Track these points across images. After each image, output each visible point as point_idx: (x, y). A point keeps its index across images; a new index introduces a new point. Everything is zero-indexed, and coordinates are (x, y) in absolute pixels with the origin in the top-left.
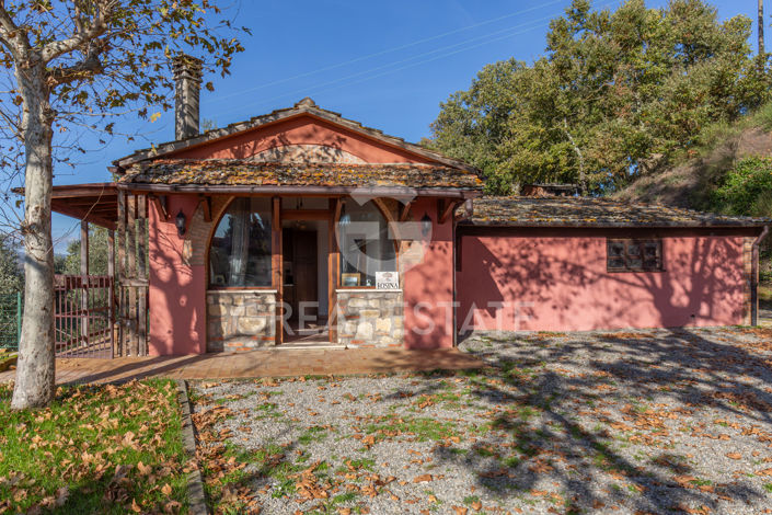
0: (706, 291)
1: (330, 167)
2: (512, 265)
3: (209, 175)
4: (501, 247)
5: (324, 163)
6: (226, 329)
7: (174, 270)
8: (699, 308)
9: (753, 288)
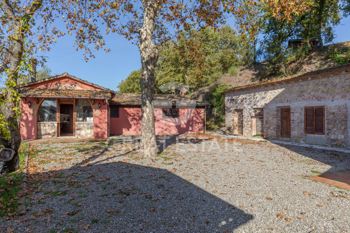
0: (191, 123)
1: (73, 90)
2: (134, 116)
3: (37, 93)
4: (131, 111)
5: (71, 89)
6: (43, 132)
7: (27, 116)
8: (189, 128)
9: (204, 123)
